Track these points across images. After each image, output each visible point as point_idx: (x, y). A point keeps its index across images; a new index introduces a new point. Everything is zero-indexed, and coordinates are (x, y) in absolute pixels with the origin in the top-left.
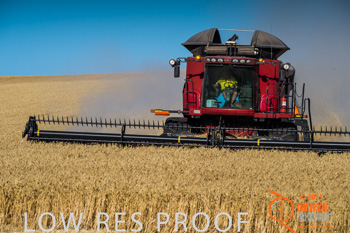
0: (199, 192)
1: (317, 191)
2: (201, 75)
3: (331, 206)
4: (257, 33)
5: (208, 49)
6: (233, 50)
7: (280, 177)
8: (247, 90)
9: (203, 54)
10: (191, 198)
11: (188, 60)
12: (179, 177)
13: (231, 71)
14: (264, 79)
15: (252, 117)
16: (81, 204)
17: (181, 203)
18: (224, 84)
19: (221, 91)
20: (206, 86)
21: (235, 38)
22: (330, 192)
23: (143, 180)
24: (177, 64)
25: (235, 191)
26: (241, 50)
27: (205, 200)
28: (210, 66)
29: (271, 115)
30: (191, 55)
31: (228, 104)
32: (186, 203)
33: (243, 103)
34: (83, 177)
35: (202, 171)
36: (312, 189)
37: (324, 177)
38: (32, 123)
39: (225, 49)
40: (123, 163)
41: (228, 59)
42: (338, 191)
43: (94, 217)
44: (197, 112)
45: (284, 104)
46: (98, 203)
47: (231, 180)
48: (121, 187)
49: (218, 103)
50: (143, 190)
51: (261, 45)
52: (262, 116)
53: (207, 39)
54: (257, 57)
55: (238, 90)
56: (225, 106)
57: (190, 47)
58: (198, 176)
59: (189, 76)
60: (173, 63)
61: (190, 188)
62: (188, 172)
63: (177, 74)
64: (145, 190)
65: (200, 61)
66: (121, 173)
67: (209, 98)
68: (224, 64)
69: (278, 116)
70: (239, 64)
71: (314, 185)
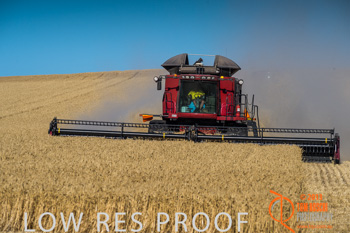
0: (127, 193)
1: (244, 192)
2: (177, 89)
3: (258, 207)
4: (217, 57)
5: (182, 69)
6: (201, 70)
7: (207, 179)
8: (212, 99)
9: (179, 73)
10: (119, 200)
11: (167, 77)
12: (107, 178)
13: (199, 85)
14: (224, 91)
15: (216, 120)
16: (9, 206)
17: (108, 205)
18: (194, 95)
19: (192, 100)
20: (181, 97)
21: (201, 60)
22: (257, 193)
23: (71, 181)
24: (159, 80)
25: (163, 192)
26: (206, 70)
27: (133, 202)
28: (184, 82)
29: (229, 118)
30: (168, 73)
31: (197, 110)
32: (114, 206)
33: (209, 109)
34: (11, 179)
35: (130, 172)
36: (239, 191)
37: (251, 179)
38: (54, 124)
39: (195, 69)
40: (50, 165)
41: (198, 76)
42: (265, 192)
43: (21, 219)
44: (175, 116)
45: (238, 110)
46: (26, 205)
47: (159, 182)
48: (49, 188)
49: (190, 109)
50: (71, 192)
51: (222, 66)
52: (223, 118)
53: (181, 62)
54: (219, 75)
55: (205, 100)
56: (195, 111)
57: (167, 68)
58: (126, 178)
59: (168, 89)
60: (156, 79)
61: (118, 189)
62: (115, 174)
63: (159, 88)
64: (73, 191)
65: (176, 78)
66: (49, 175)
67: (183, 105)
68: (196, 80)
69: (235, 119)
70: (206, 80)
71: (241, 187)
